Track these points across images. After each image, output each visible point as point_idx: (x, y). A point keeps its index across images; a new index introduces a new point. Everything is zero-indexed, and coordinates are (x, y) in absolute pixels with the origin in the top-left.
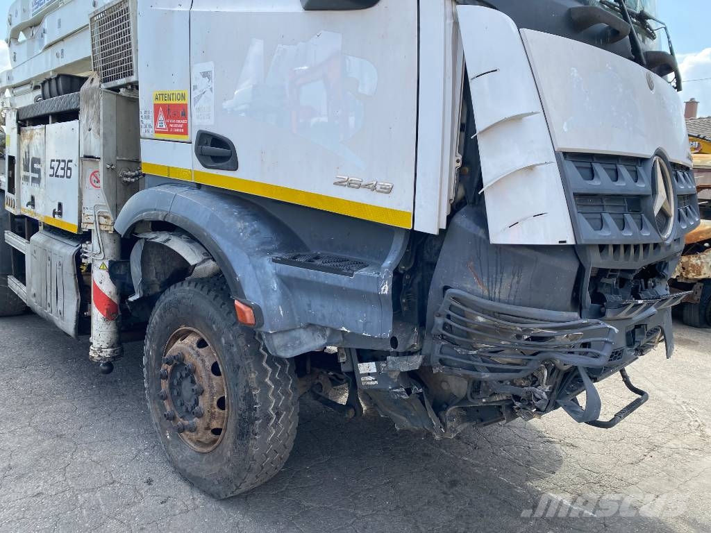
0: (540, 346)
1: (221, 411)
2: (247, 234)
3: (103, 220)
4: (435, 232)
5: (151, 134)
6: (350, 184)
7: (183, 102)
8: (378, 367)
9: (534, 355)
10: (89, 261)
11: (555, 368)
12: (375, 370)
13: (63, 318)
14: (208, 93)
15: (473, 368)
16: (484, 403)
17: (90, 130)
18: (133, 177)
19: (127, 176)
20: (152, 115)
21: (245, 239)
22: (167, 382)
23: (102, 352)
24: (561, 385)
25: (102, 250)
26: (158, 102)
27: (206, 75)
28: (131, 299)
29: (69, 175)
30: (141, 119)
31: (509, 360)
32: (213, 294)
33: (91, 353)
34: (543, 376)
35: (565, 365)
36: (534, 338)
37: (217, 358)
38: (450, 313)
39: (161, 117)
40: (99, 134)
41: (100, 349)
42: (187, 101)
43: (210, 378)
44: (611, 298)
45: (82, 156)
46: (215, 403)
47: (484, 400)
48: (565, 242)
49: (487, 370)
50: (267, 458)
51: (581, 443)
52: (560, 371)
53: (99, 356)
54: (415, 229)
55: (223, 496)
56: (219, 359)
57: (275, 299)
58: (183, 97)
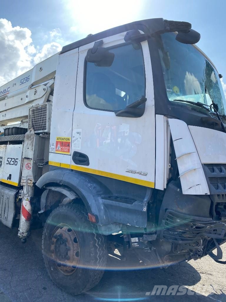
0: (199, 231)
1: (77, 257)
2: (92, 188)
3: (29, 182)
4: (163, 189)
5: (54, 151)
6: (132, 172)
7: (68, 141)
8: (139, 240)
9: (198, 234)
10: (22, 197)
11: (205, 239)
12: (137, 241)
13: (7, 220)
14: (79, 139)
15: (176, 239)
16: (179, 253)
17: (28, 148)
18: (41, 165)
19: (40, 165)
20: (55, 144)
21: (92, 190)
22: (54, 246)
23: (23, 234)
24: (207, 246)
25: (28, 193)
26: (57, 140)
27: (78, 133)
28: (39, 212)
29: (16, 164)
30: (50, 146)
31: (189, 236)
32: (75, 210)
33: (19, 235)
34: (201, 242)
35: (208, 238)
36: (197, 228)
37: (76, 236)
38: (168, 218)
39: (59, 146)
40: (32, 150)
41: (23, 233)
42: (70, 141)
43: (73, 244)
44: (222, 213)
45: (23, 157)
46: (75, 254)
47: (179, 252)
48: (207, 194)
49: (181, 240)
50: (95, 277)
51: (214, 273)
52: (207, 240)
53: (22, 236)
54: (156, 188)
55: (76, 294)
56: (77, 236)
57: (102, 212)
58: (69, 139)
